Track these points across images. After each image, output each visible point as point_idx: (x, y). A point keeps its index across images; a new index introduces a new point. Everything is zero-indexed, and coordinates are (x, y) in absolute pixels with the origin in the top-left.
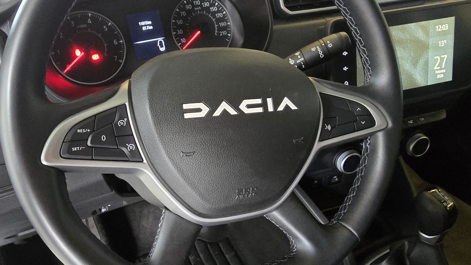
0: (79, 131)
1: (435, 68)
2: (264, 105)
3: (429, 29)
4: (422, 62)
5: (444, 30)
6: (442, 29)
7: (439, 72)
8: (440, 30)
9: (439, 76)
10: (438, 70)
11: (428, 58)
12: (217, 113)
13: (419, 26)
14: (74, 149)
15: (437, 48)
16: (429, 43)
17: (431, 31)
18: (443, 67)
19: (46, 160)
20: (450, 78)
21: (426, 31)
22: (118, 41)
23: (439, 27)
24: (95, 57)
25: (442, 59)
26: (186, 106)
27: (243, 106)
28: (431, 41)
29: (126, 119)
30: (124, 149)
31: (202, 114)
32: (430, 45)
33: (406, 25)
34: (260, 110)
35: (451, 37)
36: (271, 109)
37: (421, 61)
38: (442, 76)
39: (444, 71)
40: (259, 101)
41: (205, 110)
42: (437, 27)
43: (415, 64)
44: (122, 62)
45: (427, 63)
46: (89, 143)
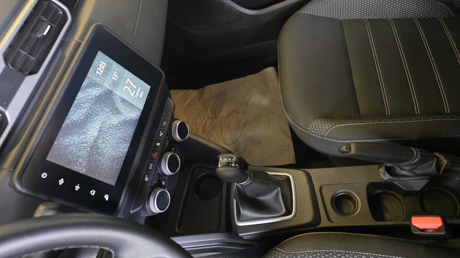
1: (132, 95)
3: (95, 81)
4: (119, 105)
5: (104, 68)
7: (137, 93)
8: (102, 72)
9: (141, 96)
11: (120, 97)
13: (86, 88)
15: (116, 84)
16: (107, 89)
17: (97, 80)
18: (135, 87)
20: (148, 87)
21: (95, 85)
23: (99, 71)
25: (129, 85)
28: (107, 85)
32: (109, 88)
33: (76, 102)
35: (115, 64)
38: (142, 93)
39: (140, 88)
43: (117, 112)
45: (123, 101)
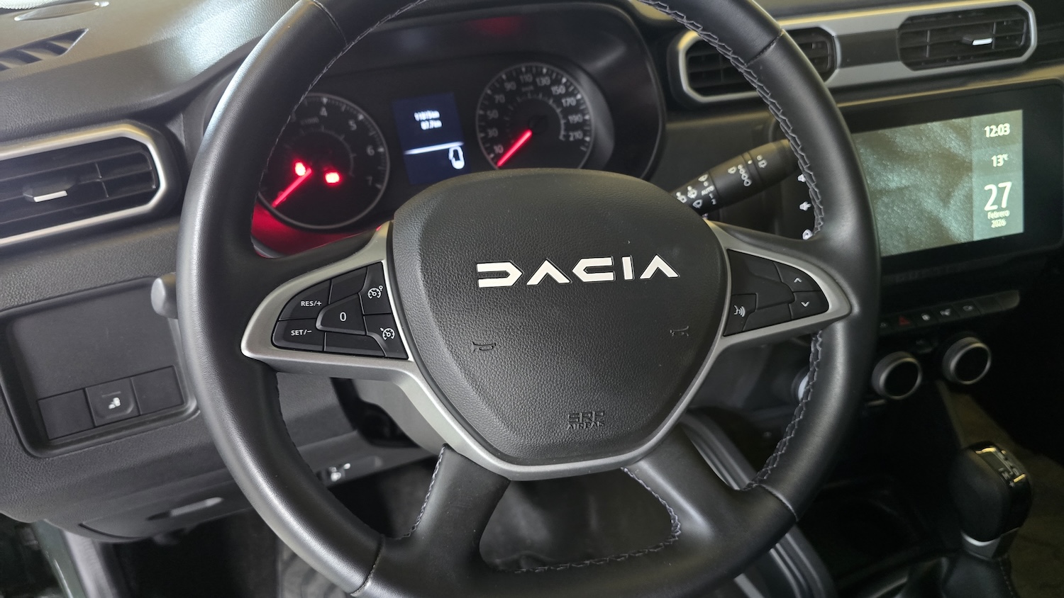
0: (303, 303)
1: (988, 208)
2: (617, 268)
3: (971, 134)
4: (959, 194)
5: (1001, 134)
6: (996, 132)
7: (996, 215)
8: (993, 135)
9: (995, 224)
10: (993, 211)
11: (971, 189)
12: (535, 280)
13: (951, 128)
14: (295, 333)
15: (989, 170)
16: (971, 160)
17: (975, 136)
18: (1004, 205)
19: (250, 348)
20: (1018, 228)
21: (965, 136)
22: (375, 148)
23: (991, 130)
24: (332, 178)
25: (1001, 191)
26: (482, 268)
27: (579, 270)
28: (976, 156)
29: (381, 287)
30: (376, 337)
31: (508, 282)
32: (975, 162)
33: (922, 126)
34: (609, 277)
35: (1018, 147)
36: (628, 274)
37: (956, 194)
38: (1003, 223)
39: (1007, 213)
40: (607, 262)
41: (515, 274)
42: (987, 129)
43: (945, 198)
44: (382, 187)
45: (969, 198)
46: (318, 325)
